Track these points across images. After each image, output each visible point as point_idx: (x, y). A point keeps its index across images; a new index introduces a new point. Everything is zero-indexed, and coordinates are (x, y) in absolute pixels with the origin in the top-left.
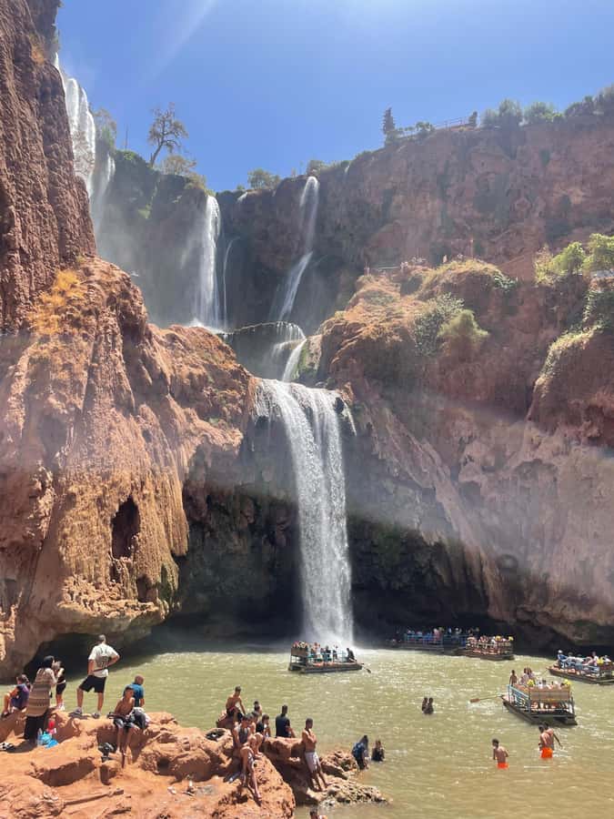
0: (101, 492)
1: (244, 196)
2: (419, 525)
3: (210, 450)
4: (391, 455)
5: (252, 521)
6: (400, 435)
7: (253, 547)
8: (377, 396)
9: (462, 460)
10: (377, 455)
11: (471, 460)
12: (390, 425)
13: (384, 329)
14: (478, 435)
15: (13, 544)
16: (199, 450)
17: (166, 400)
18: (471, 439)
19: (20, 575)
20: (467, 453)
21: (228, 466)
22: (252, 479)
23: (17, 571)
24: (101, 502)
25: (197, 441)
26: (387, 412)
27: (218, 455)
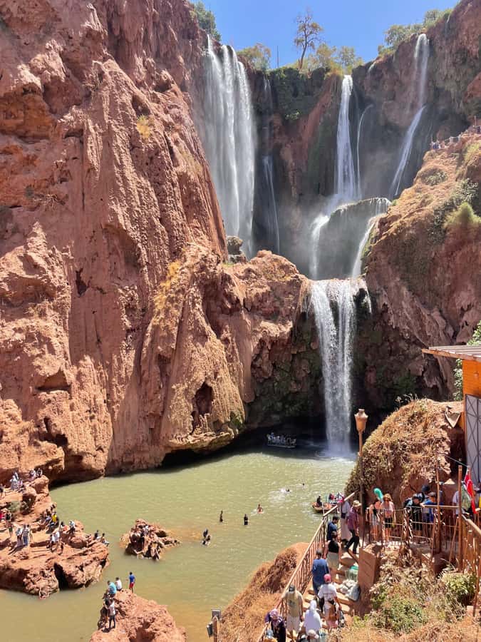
0: (187, 386)
1: (373, 66)
2: (423, 373)
3: (268, 340)
4: (404, 324)
5: (308, 372)
6: (413, 307)
7: (312, 386)
8: (398, 279)
9: (461, 324)
10: (392, 326)
11: (467, 325)
12: (405, 302)
13: (405, 224)
14: (475, 304)
15: (151, 414)
16: (262, 341)
17: (241, 315)
18: (469, 307)
19: (155, 426)
20: (465, 318)
21: (283, 345)
22: (303, 349)
23: (154, 424)
24: (186, 391)
25: (260, 336)
26: (405, 291)
27: (275, 341)
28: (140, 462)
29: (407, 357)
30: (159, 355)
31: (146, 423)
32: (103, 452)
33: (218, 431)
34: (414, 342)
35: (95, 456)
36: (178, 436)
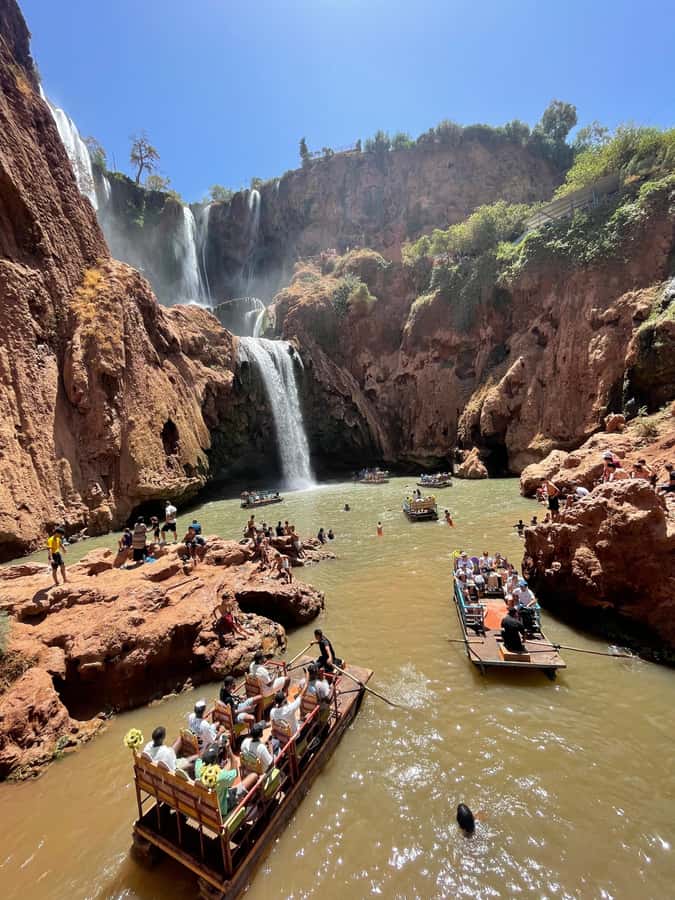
2: (344, 416)
3: (215, 385)
4: (325, 378)
9: (366, 377)
10: (317, 379)
11: (371, 377)
15: (101, 455)
16: (208, 387)
17: (181, 356)
18: (370, 364)
19: (110, 472)
20: (368, 373)
21: (227, 394)
22: (243, 401)
23: (107, 470)
24: (151, 424)
25: (206, 381)
26: (321, 352)
27: (220, 388)
28: (97, 523)
29: (328, 406)
30: (104, 374)
31: (94, 468)
32: (30, 513)
33: (189, 475)
34: (334, 394)
35: (17, 519)
36: (153, 479)
